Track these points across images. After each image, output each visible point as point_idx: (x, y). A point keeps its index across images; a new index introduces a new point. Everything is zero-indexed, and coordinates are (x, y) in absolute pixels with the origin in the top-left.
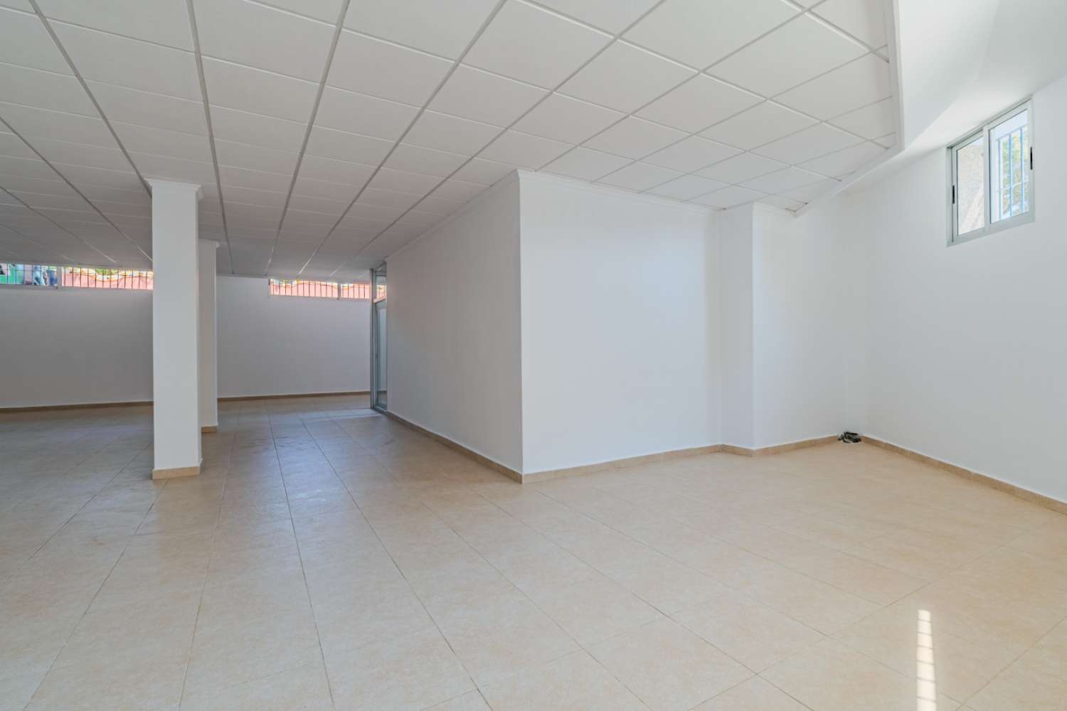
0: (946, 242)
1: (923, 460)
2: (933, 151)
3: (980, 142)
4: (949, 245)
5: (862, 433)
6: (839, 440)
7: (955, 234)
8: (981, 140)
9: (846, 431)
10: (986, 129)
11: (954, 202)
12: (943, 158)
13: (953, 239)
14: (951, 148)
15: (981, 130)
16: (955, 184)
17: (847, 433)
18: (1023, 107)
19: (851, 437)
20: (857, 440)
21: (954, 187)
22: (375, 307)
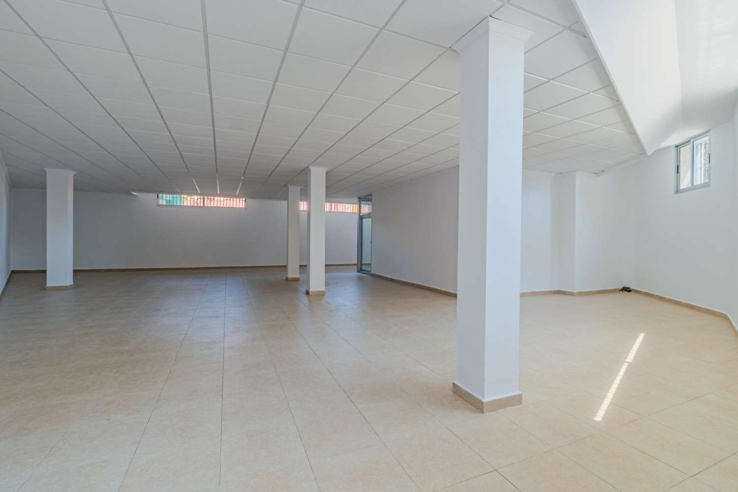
0: (674, 193)
1: (661, 299)
2: (669, 147)
3: (689, 146)
4: (675, 194)
5: (632, 287)
6: (620, 291)
7: (678, 189)
8: (690, 145)
9: (624, 286)
10: (692, 141)
11: (678, 173)
12: (673, 152)
13: (677, 191)
14: (677, 146)
15: (689, 141)
16: (678, 164)
17: (624, 287)
18: (707, 134)
19: (626, 290)
20: (630, 291)
21: (678, 166)
22: (361, 218)
